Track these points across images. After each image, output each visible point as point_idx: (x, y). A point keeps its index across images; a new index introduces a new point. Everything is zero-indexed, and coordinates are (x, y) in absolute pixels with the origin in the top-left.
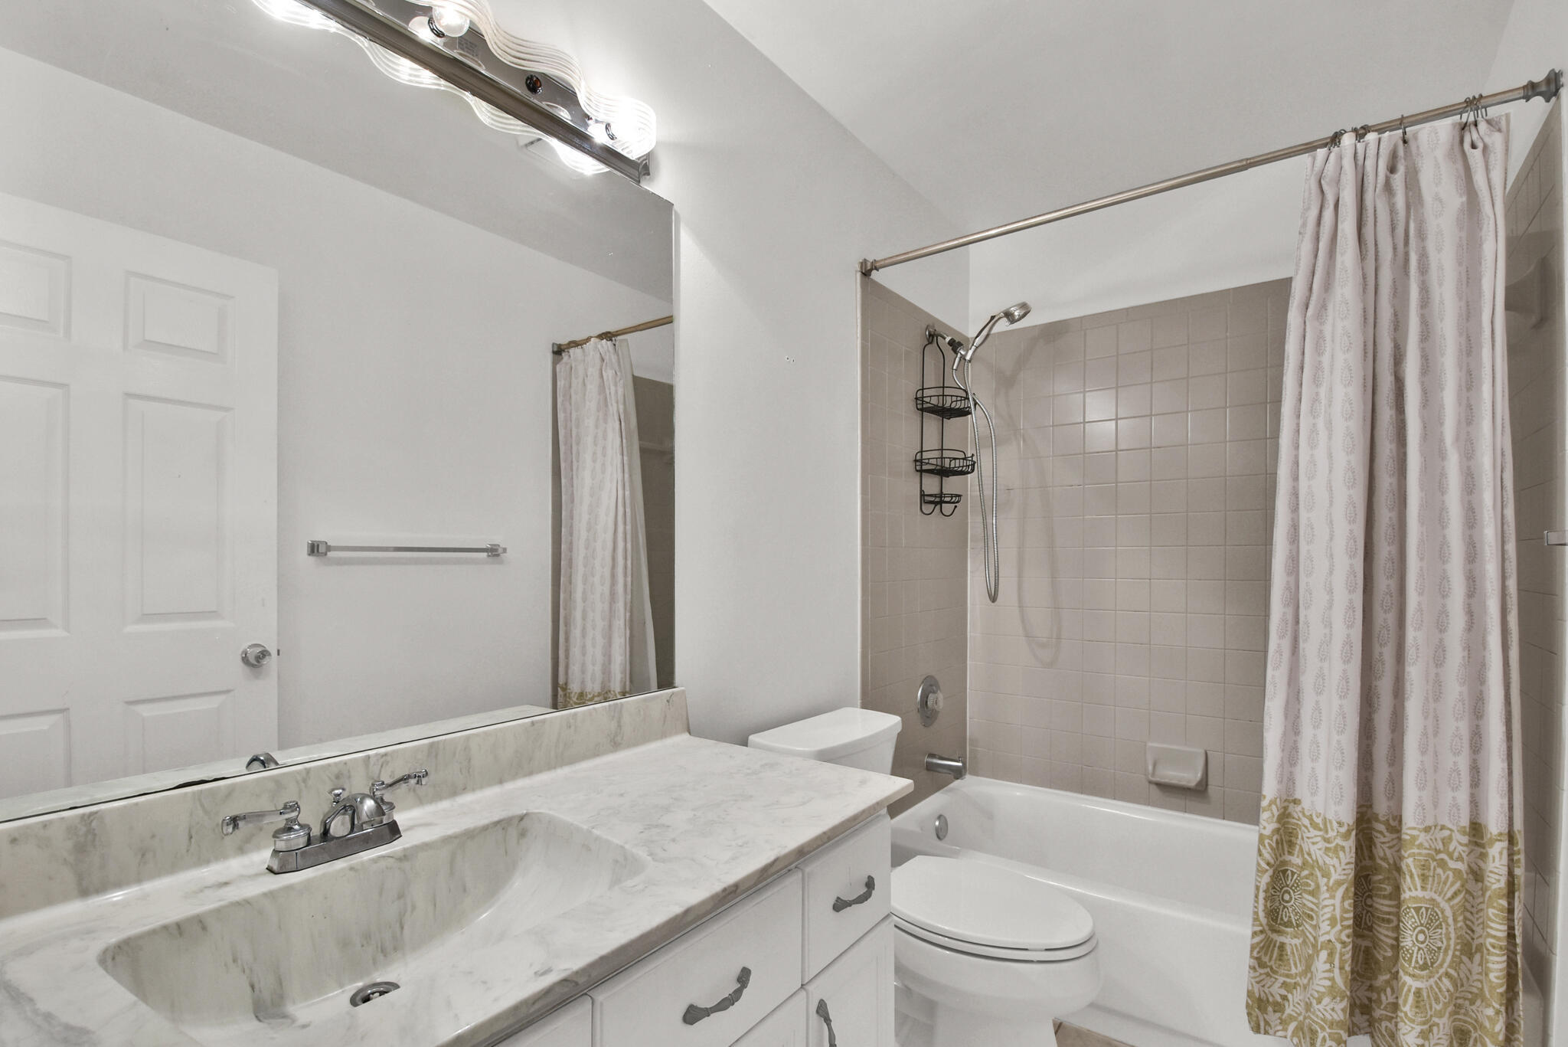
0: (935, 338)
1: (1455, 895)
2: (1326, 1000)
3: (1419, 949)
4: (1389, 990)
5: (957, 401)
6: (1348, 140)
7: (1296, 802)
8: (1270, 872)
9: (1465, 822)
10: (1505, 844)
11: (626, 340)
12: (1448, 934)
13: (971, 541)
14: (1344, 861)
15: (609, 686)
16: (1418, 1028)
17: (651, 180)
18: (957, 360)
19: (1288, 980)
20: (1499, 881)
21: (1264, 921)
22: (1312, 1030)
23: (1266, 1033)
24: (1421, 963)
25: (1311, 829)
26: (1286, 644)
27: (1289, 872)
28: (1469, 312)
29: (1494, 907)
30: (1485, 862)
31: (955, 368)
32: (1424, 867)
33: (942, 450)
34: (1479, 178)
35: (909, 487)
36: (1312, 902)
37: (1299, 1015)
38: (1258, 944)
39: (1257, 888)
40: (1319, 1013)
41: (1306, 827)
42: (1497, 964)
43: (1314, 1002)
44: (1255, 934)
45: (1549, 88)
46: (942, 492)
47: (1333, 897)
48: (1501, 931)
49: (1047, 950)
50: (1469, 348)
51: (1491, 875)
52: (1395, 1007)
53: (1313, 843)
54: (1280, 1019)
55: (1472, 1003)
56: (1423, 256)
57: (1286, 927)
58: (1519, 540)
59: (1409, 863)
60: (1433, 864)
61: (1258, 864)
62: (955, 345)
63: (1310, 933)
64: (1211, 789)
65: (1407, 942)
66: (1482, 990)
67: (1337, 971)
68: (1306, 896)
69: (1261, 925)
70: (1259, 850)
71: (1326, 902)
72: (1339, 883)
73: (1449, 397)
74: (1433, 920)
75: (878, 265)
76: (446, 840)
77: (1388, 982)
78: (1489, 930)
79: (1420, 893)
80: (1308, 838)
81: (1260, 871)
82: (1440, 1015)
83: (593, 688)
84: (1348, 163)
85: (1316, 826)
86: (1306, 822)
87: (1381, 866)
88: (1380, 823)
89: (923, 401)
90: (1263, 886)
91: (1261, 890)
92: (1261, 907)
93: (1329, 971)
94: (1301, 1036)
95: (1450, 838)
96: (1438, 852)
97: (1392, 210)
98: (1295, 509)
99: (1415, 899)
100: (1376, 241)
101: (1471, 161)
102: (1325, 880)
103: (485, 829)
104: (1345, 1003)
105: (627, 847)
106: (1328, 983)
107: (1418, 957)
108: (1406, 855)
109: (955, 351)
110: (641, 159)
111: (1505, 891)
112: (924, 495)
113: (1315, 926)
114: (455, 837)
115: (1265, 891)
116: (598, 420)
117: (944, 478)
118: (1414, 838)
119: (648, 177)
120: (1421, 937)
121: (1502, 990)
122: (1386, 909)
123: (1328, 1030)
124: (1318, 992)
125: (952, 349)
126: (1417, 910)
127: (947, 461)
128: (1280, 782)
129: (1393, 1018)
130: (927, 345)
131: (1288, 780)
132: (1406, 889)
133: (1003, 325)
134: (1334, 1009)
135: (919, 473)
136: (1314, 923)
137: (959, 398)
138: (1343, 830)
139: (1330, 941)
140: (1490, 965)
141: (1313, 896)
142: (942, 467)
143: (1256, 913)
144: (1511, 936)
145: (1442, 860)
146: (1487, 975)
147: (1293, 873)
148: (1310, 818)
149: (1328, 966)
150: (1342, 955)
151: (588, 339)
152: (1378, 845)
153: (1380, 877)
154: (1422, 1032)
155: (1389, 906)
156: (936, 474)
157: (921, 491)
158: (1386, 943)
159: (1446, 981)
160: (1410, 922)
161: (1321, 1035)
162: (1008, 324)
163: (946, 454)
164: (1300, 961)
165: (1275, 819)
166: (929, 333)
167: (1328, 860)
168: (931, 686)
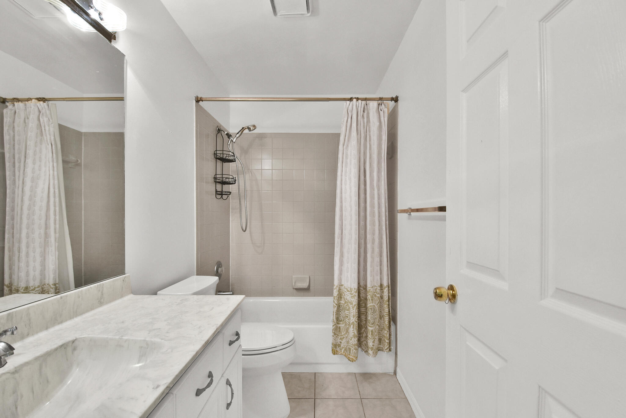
0: (220, 131)
1: (378, 303)
2: (353, 339)
3: (372, 319)
4: (365, 333)
5: (229, 156)
6: (355, 100)
7: (342, 285)
8: (337, 307)
9: (379, 284)
10: (387, 288)
11: (55, 104)
12: (377, 313)
13: (231, 209)
14: (356, 299)
15: (45, 282)
16: (372, 340)
17: (116, 42)
18: (230, 141)
19: (341, 337)
20: (386, 298)
21: (335, 321)
22: (349, 349)
23: (337, 354)
24: (372, 323)
25: (347, 292)
26: (340, 240)
27: (341, 306)
28: (379, 153)
29: (386, 305)
30: (383, 294)
31: (229, 144)
32: (372, 297)
33: (222, 174)
34: (382, 119)
35: (211, 188)
36: (348, 313)
37: (344, 346)
38: (334, 328)
39: (334, 312)
40: (351, 343)
41: (346, 292)
42: (387, 319)
43: (350, 340)
44: (333, 326)
45: (396, 100)
46: (222, 190)
47: (353, 310)
48: (387, 310)
49: (282, 345)
50: (379, 163)
51: (385, 296)
52: (367, 337)
53: (348, 296)
54: (340, 349)
55: (382, 331)
56: (370, 136)
57: (340, 322)
58: (389, 211)
59: (369, 297)
60: (374, 296)
61: (334, 305)
62: (229, 136)
63: (348, 321)
64: (311, 288)
65: (369, 318)
66: (384, 327)
67: (355, 330)
68: (346, 311)
69: (335, 323)
70: (334, 301)
71: (352, 311)
72: (355, 305)
73: (375, 174)
74: (374, 311)
75: (203, 99)
76: (37, 359)
77: (364, 330)
78: (385, 311)
79: (371, 304)
80: (346, 295)
81: (334, 307)
82: (376, 336)
83: (34, 284)
84: (354, 107)
85: (348, 291)
86: (346, 290)
87: (362, 299)
88: (362, 287)
89: (216, 155)
90: (335, 311)
91: (335, 312)
92: (335, 317)
93: (354, 330)
94: (346, 352)
95: (377, 289)
96: (375, 293)
97: (364, 123)
98: (341, 202)
99: (370, 306)
100: (360, 130)
101: (381, 114)
102: (351, 305)
103: (56, 349)
104: (357, 339)
105: (147, 339)
106: (353, 334)
107: (372, 321)
108: (368, 295)
109: (229, 138)
110: (114, 33)
111: (388, 300)
112: (217, 191)
113: (349, 319)
114: (42, 356)
115: (336, 312)
116: (36, 142)
117: (223, 185)
118: (370, 290)
119: (115, 41)
120: (372, 316)
121: (388, 326)
122: (363, 311)
123: (354, 347)
124: (351, 337)
125: (228, 137)
126: (371, 309)
127: (224, 179)
128: (339, 280)
129: (365, 340)
130: (217, 134)
131: (340, 280)
132: (368, 304)
133: (246, 131)
134: (354, 341)
135: (215, 183)
136: (349, 318)
137: (229, 155)
138: (355, 290)
139: (353, 322)
140: (386, 320)
141: (348, 311)
142: (223, 181)
143: (333, 320)
144: (389, 311)
145: (375, 294)
146: (385, 322)
147: (342, 306)
148: (347, 289)
149: (353, 329)
150: (356, 325)
151: (29, 99)
152: (361, 293)
153: (362, 302)
154: (373, 341)
155: (364, 310)
156: (221, 183)
157: (216, 189)
158: (364, 320)
159: (377, 326)
160: (370, 312)
161: (352, 349)
162: (248, 131)
163: (224, 176)
164: (344, 331)
165: (338, 291)
166: (218, 129)
167: (352, 299)
168: (219, 265)
